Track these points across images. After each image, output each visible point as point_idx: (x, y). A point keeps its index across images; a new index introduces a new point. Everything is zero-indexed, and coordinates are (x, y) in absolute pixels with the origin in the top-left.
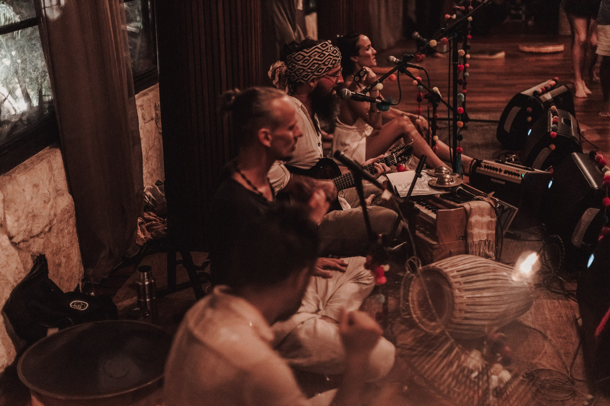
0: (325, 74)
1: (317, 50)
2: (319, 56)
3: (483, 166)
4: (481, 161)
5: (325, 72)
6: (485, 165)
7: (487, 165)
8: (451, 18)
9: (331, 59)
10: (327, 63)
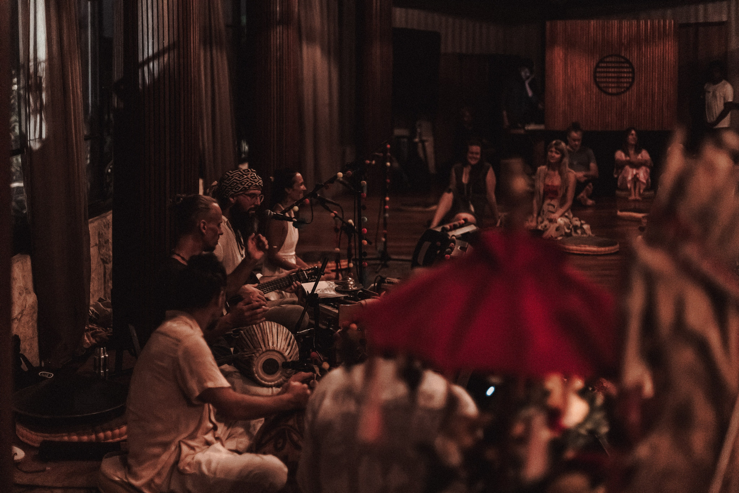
1: (239, 173)
2: (239, 178)
3: (387, 282)
4: (385, 278)
5: (241, 190)
7: (389, 281)
8: (370, 164)
10: (243, 184)
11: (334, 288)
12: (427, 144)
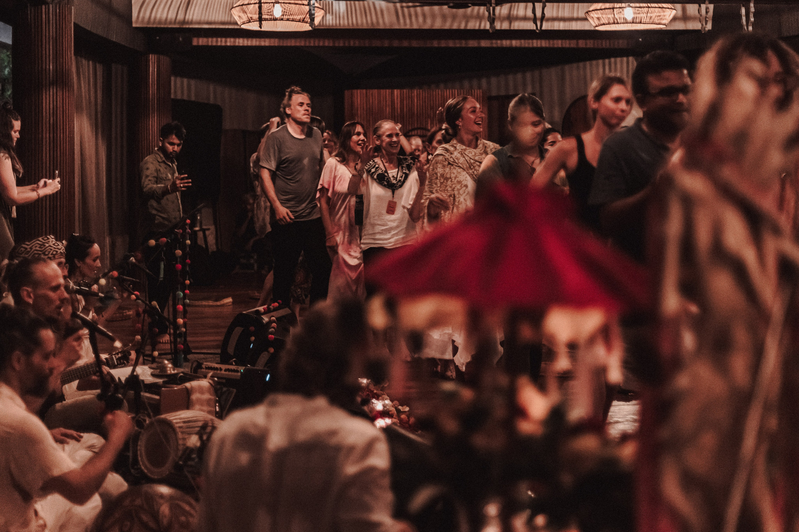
2: (39, 247)
7: (207, 366)
11: (149, 373)
12: (207, 233)
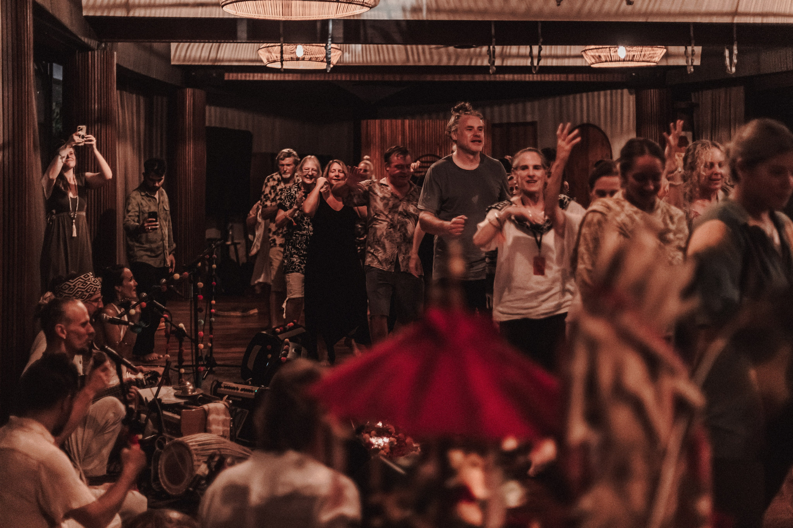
0: (87, 300)
1: (80, 280)
2: (82, 285)
5: (88, 297)
6: (224, 386)
7: (226, 385)
9: (92, 287)
10: (89, 291)
12: (238, 246)
